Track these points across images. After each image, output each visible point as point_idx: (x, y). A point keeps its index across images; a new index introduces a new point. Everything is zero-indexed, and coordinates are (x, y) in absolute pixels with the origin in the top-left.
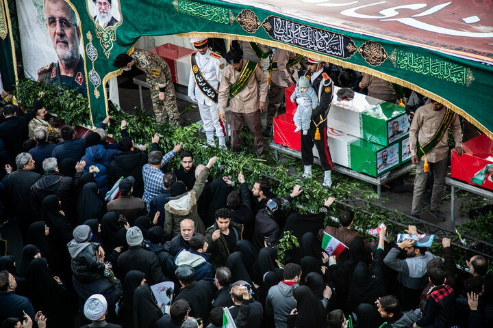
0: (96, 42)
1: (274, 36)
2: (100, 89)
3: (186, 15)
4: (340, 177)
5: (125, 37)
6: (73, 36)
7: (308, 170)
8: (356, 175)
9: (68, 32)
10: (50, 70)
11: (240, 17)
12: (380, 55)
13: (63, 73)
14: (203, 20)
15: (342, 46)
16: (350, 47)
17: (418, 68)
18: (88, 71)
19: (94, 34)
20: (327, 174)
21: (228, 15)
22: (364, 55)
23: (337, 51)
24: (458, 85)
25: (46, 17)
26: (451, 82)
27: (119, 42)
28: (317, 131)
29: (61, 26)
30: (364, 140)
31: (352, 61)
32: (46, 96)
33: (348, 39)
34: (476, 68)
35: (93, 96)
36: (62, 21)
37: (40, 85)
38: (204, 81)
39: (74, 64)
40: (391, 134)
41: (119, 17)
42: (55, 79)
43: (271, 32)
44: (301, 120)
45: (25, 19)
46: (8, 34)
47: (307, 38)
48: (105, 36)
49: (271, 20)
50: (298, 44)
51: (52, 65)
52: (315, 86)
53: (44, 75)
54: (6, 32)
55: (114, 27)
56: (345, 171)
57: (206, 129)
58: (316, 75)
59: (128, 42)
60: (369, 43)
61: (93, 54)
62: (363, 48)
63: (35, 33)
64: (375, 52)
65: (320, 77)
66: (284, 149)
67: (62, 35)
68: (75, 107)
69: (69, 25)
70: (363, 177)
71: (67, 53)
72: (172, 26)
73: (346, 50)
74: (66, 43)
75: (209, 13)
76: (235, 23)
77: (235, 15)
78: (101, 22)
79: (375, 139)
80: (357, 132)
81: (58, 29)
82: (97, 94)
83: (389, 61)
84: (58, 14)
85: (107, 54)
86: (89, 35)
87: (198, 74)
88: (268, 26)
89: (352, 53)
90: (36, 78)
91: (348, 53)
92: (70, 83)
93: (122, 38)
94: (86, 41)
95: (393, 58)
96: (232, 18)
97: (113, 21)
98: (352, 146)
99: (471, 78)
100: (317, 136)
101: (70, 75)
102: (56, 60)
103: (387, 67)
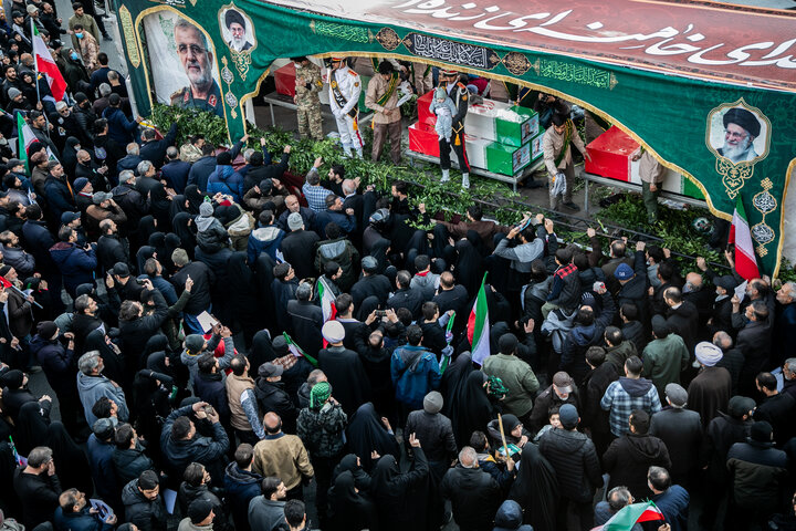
0: (232, 66)
1: (414, 52)
2: (237, 110)
3: (324, 36)
4: (477, 178)
5: (260, 60)
6: (204, 60)
7: (446, 175)
8: (493, 175)
9: (199, 57)
10: (183, 94)
11: (380, 35)
12: (523, 64)
13: (196, 97)
14: (341, 40)
15: (484, 58)
16: (493, 59)
17: (561, 75)
18: (224, 94)
19: (229, 58)
20: (465, 177)
21: (367, 35)
22: (507, 65)
23: (480, 63)
24: (601, 89)
25: (177, 44)
26: (595, 87)
27: (254, 65)
28: (458, 137)
29: (193, 52)
30: (498, 143)
31: (495, 71)
32: (182, 119)
33: (490, 51)
34: (619, 73)
35: (230, 117)
36: (193, 47)
37: (174, 109)
38: (341, 97)
39: (208, 87)
40: (524, 136)
41: (253, 42)
42: (188, 102)
43: (412, 48)
45: (155, 47)
46: (141, 63)
47: (449, 52)
48: (240, 60)
49: (411, 37)
50: (439, 58)
51: (185, 89)
53: (177, 100)
54: (139, 61)
55: (250, 50)
56: (482, 173)
57: (343, 141)
59: (263, 65)
60: (513, 54)
61: (229, 77)
62: (506, 59)
63: (167, 60)
64: (518, 62)
65: (456, 86)
66: (420, 156)
67: (194, 61)
68: (213, 128)
69: (200, 51)
70: (500, 177)
71: (200, 77)
72: (308, 47)
73: (489, 62)
74: (198, 68)
75: (347, 33)
76: (375, 41)
77: (374, 34)
78: (236, 48)
79: (508, 141)
80: (491, 136)
81: (189, 55)
82: (234, 115)
83: (533, 70)
84: (189, 40)
85: (243, 76)
86: (224, 60)
87: (336, 89)
88: (409, 43)
89: (495, 64)
91: (490, 64)
93: (257, 61)
94: (221, 66)
95: (536, 67)
96: (372, 37)
97: (247, 45)
98: (488, 149)
99: (614, 81)
100: (457, 142)
101: (203, 98)
102: (188, 85)
103: (531, 75)
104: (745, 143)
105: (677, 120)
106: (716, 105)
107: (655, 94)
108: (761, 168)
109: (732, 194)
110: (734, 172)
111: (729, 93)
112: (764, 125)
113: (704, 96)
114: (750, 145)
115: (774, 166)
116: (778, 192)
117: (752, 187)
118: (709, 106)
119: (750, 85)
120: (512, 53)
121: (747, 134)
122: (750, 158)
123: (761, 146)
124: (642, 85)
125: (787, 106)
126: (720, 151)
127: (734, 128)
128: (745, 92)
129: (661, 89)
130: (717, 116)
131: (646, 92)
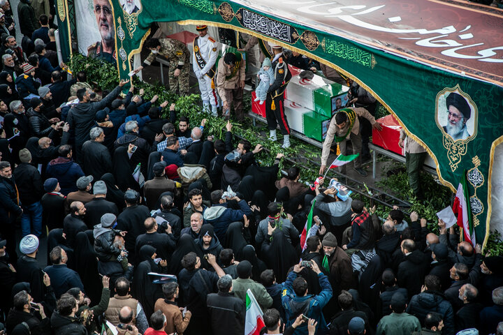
0: (124, 25)
1: (243, 24)
2: (127, 63)
4: (296, 141)
5: (144, 22)
7: (273, 133)
8: (308, 140)
9: (108, 18)
10: (96, 47)
11: (221, 8)
12: (314, 42)
13: (105, 51)
14: (196, 10)
15: (289, 34)
16: (295, 35)
17: (339, 53)
20: (286, 138)
21: (212, 7)
22: (304, 41)
23: (287, 38)
24: (366, 67)
25: (94, 5)
26: (361, 65)
27: (140, 26)
28: (273, 103)
29: (104, 12)
30: (316, 112)
31: (296, 46)
32: (90, 68)
33: (293, 28)
34: (379, 55)
35: (121, 68)
36: (105, 8)
38: (202, 59)
39: (110, 43)
41: (140, 7)
42: (99, 55)
43: (242, 21)
44: (259, 92)
45: (80, 6)
46: (66, 17)
47: (265, 27)
48: (130, 21)
49: (241, 12)
50: (260, 31)
51: (98, 43)
53: (92, 51)
54: (64, 16)
55: (137, 14)
56: (300, 136)
57: (204, 98)
59: (145, 26)
60: (307, 32)
61: (122, 35)
62: (303, 36)
63: (87, 17)
64: (311, 39)
67: (105, 20)
68: (109, 76)
69: (109, 12)
70: (312, 141)
71: (108, 34)
72: (174, 14)
73: (292, 37)
74: (107, 26)
75: (200, 4)
76: (217, 13)
77: (217, 7)
78: (128, 10)
81: (102, 15)
82: (124, 67)
83: (320, 47)
84: (102, 3)
85: (131, 35)
86: (119, 20)
87: (198, 53)
88: (240, 16)
89: (296, 39)
90: (86, 53)
91: (293, 40)
92: (109, 59)
93: (142, 23)
94: (117, 25)
95: (323, 45)
96: (215, 9)
97: (136, 9)
98: (305, 116)
99: (374, 62)
100: (273, 107)
101: (109, 52)
103: (319, 51)
104: (461, 125)
105: (416, 99)
106: (441, 88)
107: (402, 75)
108: (472, 147)
109: (453, 168)
110: (454, 148)
111: (452, 80)
113: (433, 80)
114: (464, 126)
115: (481, 146)
116: (485, 168)
117: (466, 164)
118: (437, 89)
119: (463, 74)
121: (461, 116)
122: (464, 137)
123: (471, 127)
124: (392, 67)
125: (487, 94)
126: (445, 128)
127: (454, 109)
128: (460, 80)
129: (404, 71)
130: (442, 98)
131: (395, 73)
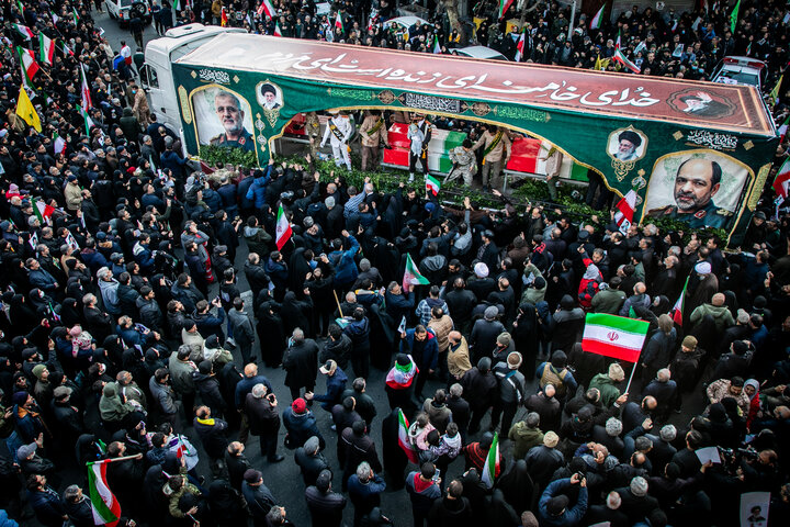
0: (264, 119)
1: (405, 105)
2: (266, 146)
3: (337, 97)
5: (286, 114)
6: (238, 117)
7: (412, 176)
9: (234, 115)
10: (220, 138)
11: (380, 95)
12: (485, 109)
13: (229, 139)
14: (350, 99)
15: (458, 106)
16: (464, 107)
17: (512, 115)
19: (262, 114)
21: (371, 95)
22: (474, 110)
23: (454, 110)
25: (216, 107)
26: (533, 121)
27: (281, 118)
29: (228, 111)
31: (464, 114)
33: (462, 102)
34: (551, 112)
35: (260, 150)
36: (228, 109)
41: (281, 103)
42: (224, 143)
43: (404, 102)
44: (416, 148)
45: (201, 110)
49: (404, 95)
51: (221, 135)
52: (423, 129)
53: (215, 141)
54: (190, 118)
56: (437, 173)
58: (420, 124)
61: (261, 125)
62: (474, 106)
63: (209, 118)
64: (482, 108)
65: (425, 123)
67: (229, 117)
68: (247, 158)
69: (234, 110)
71: (233, 127)
73: (461, 109)
74: (232, 121)
75: (355, 94)
76: (376, 99)
77: (377, 94)
78: (269, 107)
80: (442, 151)
81: (226, 113)
82: (263, 149)
83: (491, 112)
85: (273, 125)
86: (258, 116)
88: (402, 99)
89: (465, 110)
92: (236, 145)
93: (284, 115)
94: (255, 119)
95: (495, 110)
96: (374, 96)
97: (277, 105)
98: (440, 159)
99: (549, 117)
100: (424, 157)
101: (235, 140)
102: (224, 132)
103: (490, 115)
104: (631, 150)
105: (589, 139)
106: (615, 129)
107: (576, 124)
108: (639, 164)
109: (620, 179)
110: (622, 166)
111: (624, 122)
112: (644, 140)
113: (608, 124)
114: (634, 151)
115: (647, 163)
116: (647, 177)
117: (633, 174)
118: (610, 130)
119: (636, 118)
120: (478, 103)
121: (632, 145)
122: (633, 159)
123: (640, 152)
124: (567, 119)
125: (658, 128)
126: (615, 156)
127: (625, 142)
128: (634, 122)
129: (579, 121)
130: (615, 136)
131: (570, 123)
